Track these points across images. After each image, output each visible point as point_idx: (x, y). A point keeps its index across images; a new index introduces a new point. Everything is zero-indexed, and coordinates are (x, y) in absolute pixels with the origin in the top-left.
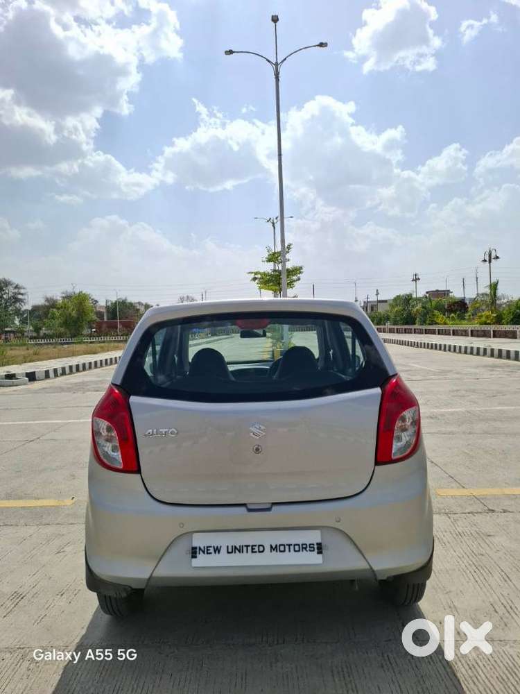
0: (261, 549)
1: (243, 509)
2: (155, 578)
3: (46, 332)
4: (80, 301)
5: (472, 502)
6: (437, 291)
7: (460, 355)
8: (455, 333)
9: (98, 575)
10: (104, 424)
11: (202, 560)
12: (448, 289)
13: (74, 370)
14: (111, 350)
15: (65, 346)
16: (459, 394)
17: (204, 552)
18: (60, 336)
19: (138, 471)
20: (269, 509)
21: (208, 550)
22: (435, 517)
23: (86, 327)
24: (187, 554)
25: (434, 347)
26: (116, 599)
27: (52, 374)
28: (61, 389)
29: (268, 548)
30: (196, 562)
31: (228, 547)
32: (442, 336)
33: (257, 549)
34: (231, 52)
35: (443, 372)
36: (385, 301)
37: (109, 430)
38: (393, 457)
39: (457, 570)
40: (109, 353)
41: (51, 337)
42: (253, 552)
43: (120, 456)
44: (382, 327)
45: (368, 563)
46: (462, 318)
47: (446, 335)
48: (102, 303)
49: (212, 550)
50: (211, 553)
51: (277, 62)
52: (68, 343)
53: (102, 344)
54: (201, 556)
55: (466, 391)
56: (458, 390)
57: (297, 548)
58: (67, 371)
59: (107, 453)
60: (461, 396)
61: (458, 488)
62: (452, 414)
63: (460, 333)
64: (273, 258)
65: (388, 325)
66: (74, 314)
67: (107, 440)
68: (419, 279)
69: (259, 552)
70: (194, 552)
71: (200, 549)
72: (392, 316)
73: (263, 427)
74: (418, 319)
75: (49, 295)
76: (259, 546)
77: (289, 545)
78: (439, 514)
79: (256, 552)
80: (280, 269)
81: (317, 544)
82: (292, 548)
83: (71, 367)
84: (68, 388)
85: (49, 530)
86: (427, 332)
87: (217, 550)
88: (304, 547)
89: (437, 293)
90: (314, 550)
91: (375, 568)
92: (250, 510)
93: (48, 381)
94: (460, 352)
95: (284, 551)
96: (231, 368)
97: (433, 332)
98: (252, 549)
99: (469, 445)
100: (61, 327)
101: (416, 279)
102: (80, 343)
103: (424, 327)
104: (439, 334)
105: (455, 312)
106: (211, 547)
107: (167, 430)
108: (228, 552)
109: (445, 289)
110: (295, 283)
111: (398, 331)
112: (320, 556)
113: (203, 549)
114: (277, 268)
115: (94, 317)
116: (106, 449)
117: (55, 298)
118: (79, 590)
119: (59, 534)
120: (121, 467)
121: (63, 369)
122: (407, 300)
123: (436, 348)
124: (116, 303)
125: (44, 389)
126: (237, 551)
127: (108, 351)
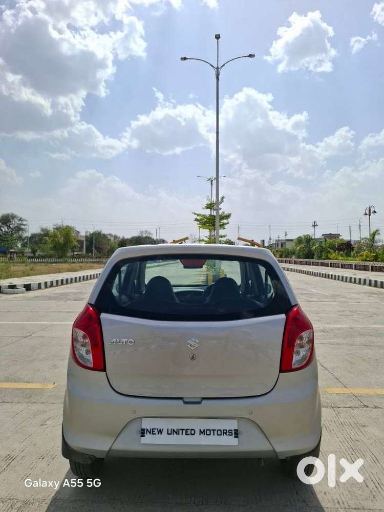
0: (193, 432)
1: (181, 402)
2: (113, 450)
3: (40, 253)
4: (66, 232)
5: (352, 399)
6: (330, 234)
7: (346, 283)
8: (343, 266)
9: (71, 446)
10: (81, 333)
11: (148, 439)
12: (338, 233)
13: (60, 283)
14: (88, 269)
15: (54, 265)
16: (345, 313)
17: (150, 433)
18: (51, 257)
19: (104, 370)
20: (199, 403)
21: (153, 431)
22: (323, 410)
23: (70, 251)
24: (137, 434)
25: (327, 276)
26: (83, 464)
27: (43, 286)
28: (50, 298)
29: (197, 432)
30: (144, 440)
31: (168, 430)
32: (334, 268)
33: (190, 432)
34: (185, 59)
35: (334, 296)
36: (292, 240)
37: (84, 337)
38: (293, 367)
39: (338, 452)
40: (86, 271)
41: (43, 257)
42: (186, 434)
43: (91, 357)
44: (289, 259)
45: (272, 446)
46: (348, 255)
47: (336, 267)
48: (83, 234)
49: (156, 431)
50: (155, 434)
51: (218, 67)
52: (56, 263)
53: (81, 264)
54: (148, 436)
55: (350, 311)
56: (343, 311)
57: (219, 433)
58: (55, 284)
59: (82, 355)
60: (346, 316)
61: (342, 387)
62: (339, 329)
63: (346, 266)
64: (210, 206)
65: (294, 258)
66: (62, 240)
67: (83, 346)
68: (317, 225)
69: (191, 434)
70: (143, 433)
71: (147, 430)
72: (297, 252)
73: (197, 341)
74: (316, 254)
75: (44, 226)
76: (191, 430)
77: (214, 430)
78: (327, 407)
79: (189, 434)
80: (215, 214)
81: (235, 430)
82: (216, 432)
83: (57, 281)
84: (54, 297)
85: (35, 407)
86: (322, 265)
87: (160, 432)
88: (224, 432)
89: (331, 236)
90: (232, 435)
91: (277, 450)
92: (186, 403)
93: (40, 291)
94: (346, 281)
95: (210, 434)
96: (175, 290)
97: (326, 265)
98: (186, 432)
99: (350, 354)
100: (52, 250)
101: (315, 225)
102: (65, 262)
103: (320, 261)
104: (331, 266)
105: (343, 250)
106: (155, 429)
107: (126, 340)
108: (168, 434)
109: (336, 233)
110: (225, 226)
111: (301, 263)
112: (237, 439)
113: (149, 430)
114: (213, 214)
115: (76, 244)
116: (81, 352)
117: (48, 229)
118: (56, 455)
119: (43, 411)
120: (91, 365)
121: (52, 282)
122: (308, 240)
123: (329, 277)
124: (93, 234)
125: (36, 297)
126: (174, 433)
127: (85, 269)
